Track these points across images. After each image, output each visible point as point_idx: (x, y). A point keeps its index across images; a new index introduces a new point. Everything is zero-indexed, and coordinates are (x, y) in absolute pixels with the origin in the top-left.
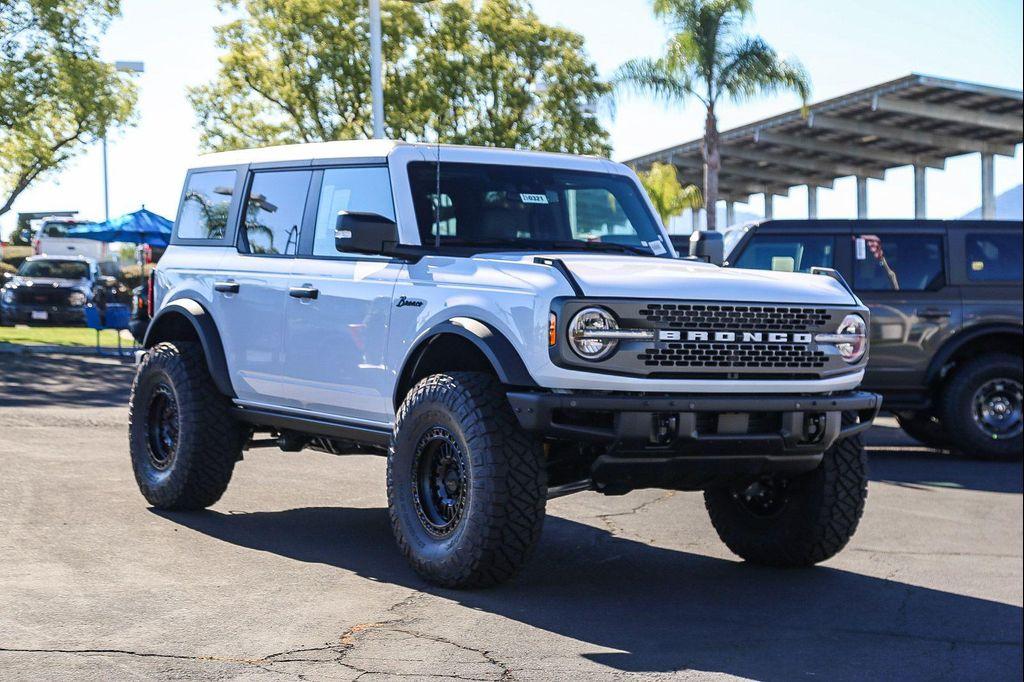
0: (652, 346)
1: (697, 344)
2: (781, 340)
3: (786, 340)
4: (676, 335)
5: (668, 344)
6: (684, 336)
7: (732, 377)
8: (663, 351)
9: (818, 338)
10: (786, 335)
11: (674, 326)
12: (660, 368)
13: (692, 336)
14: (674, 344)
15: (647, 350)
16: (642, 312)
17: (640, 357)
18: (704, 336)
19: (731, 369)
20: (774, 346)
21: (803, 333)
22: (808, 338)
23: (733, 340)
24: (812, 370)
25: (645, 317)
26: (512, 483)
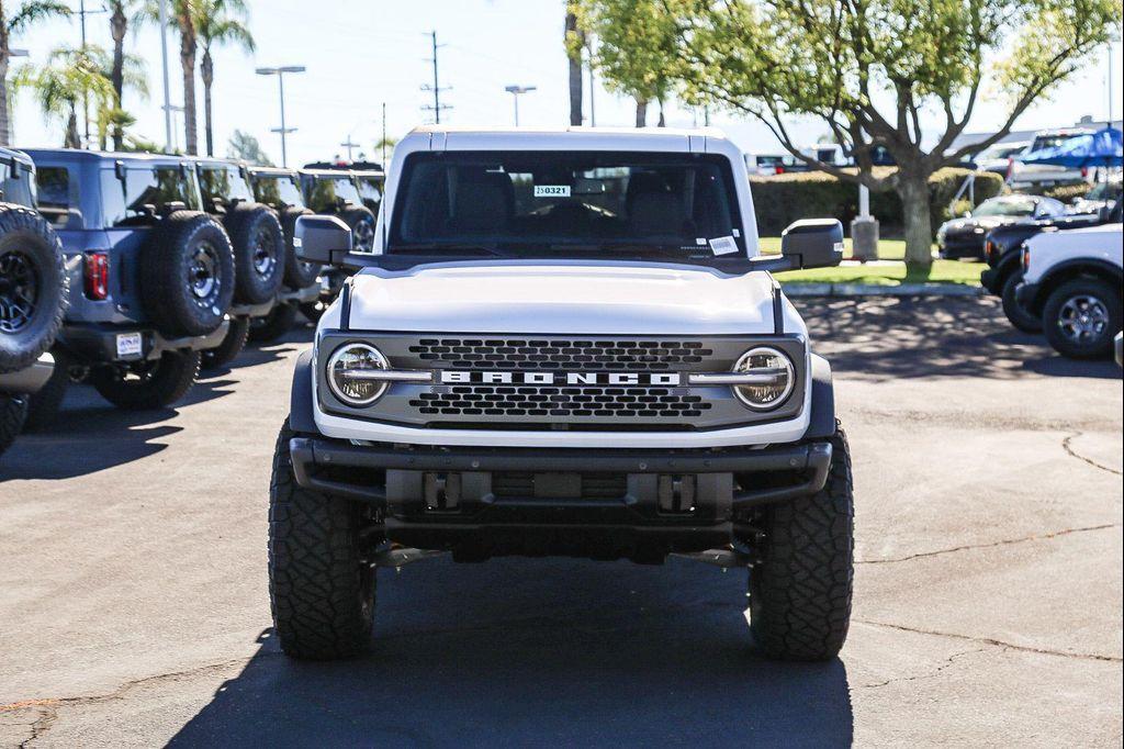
0: (428, 390)
1: (495, 388)
2: (630, 382)
3: (636, 382)
4: (465, 377)
5: (452, 387)
6: (477, 377)
7: (559, 428)
8: (447, 396)
9: (693, 378)
10: (636, 376)
11: (458, 366)
12: (440, 417)
13: (488, 377)
14: (460, 388)
15: (422, 396)
16: (413, 349)
17: (413, 403)
18: (506, 377)
19: (548, 418)
20: (616, 390)
21: (666, 372)
22: (675, 379)
23: (552, 382)
24: (681, 419)
25: (417, 354)
26: (294, 545)
